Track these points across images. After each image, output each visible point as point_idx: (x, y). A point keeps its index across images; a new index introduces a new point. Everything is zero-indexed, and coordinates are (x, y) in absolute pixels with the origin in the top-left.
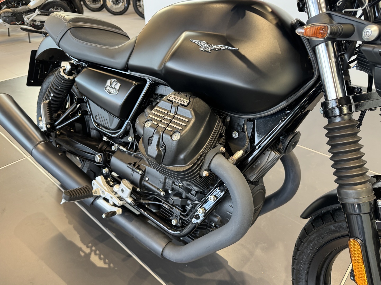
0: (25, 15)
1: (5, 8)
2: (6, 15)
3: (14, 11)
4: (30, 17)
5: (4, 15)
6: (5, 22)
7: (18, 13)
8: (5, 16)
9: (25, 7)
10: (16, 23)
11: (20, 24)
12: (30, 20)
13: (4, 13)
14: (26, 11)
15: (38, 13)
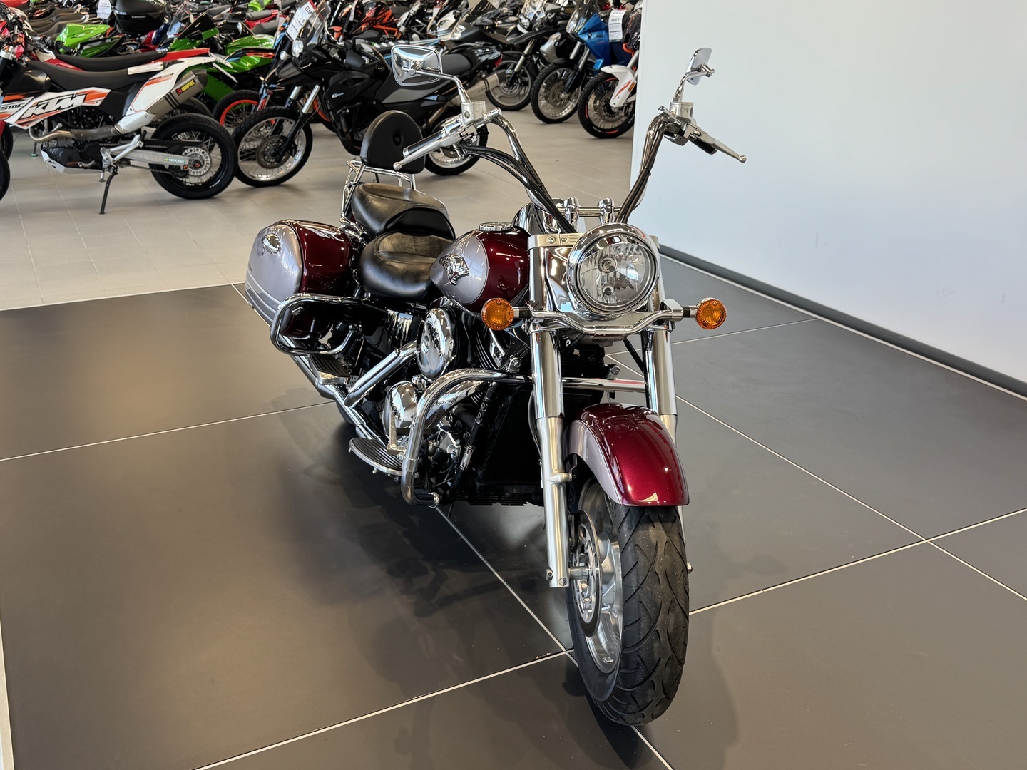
0: (107, 147)
1: (60, 129)
2: (62, 143)
4: (117, 152)
5: (56, 144)
6: (55, 160)
7: (91, 142)
8: (57, 146)
9: (109, 129)
10: (81, 163)
11: (92, 167)
12: (116, 158)
13: (56, 138)
14: (110, 138)
15: (138, 145)
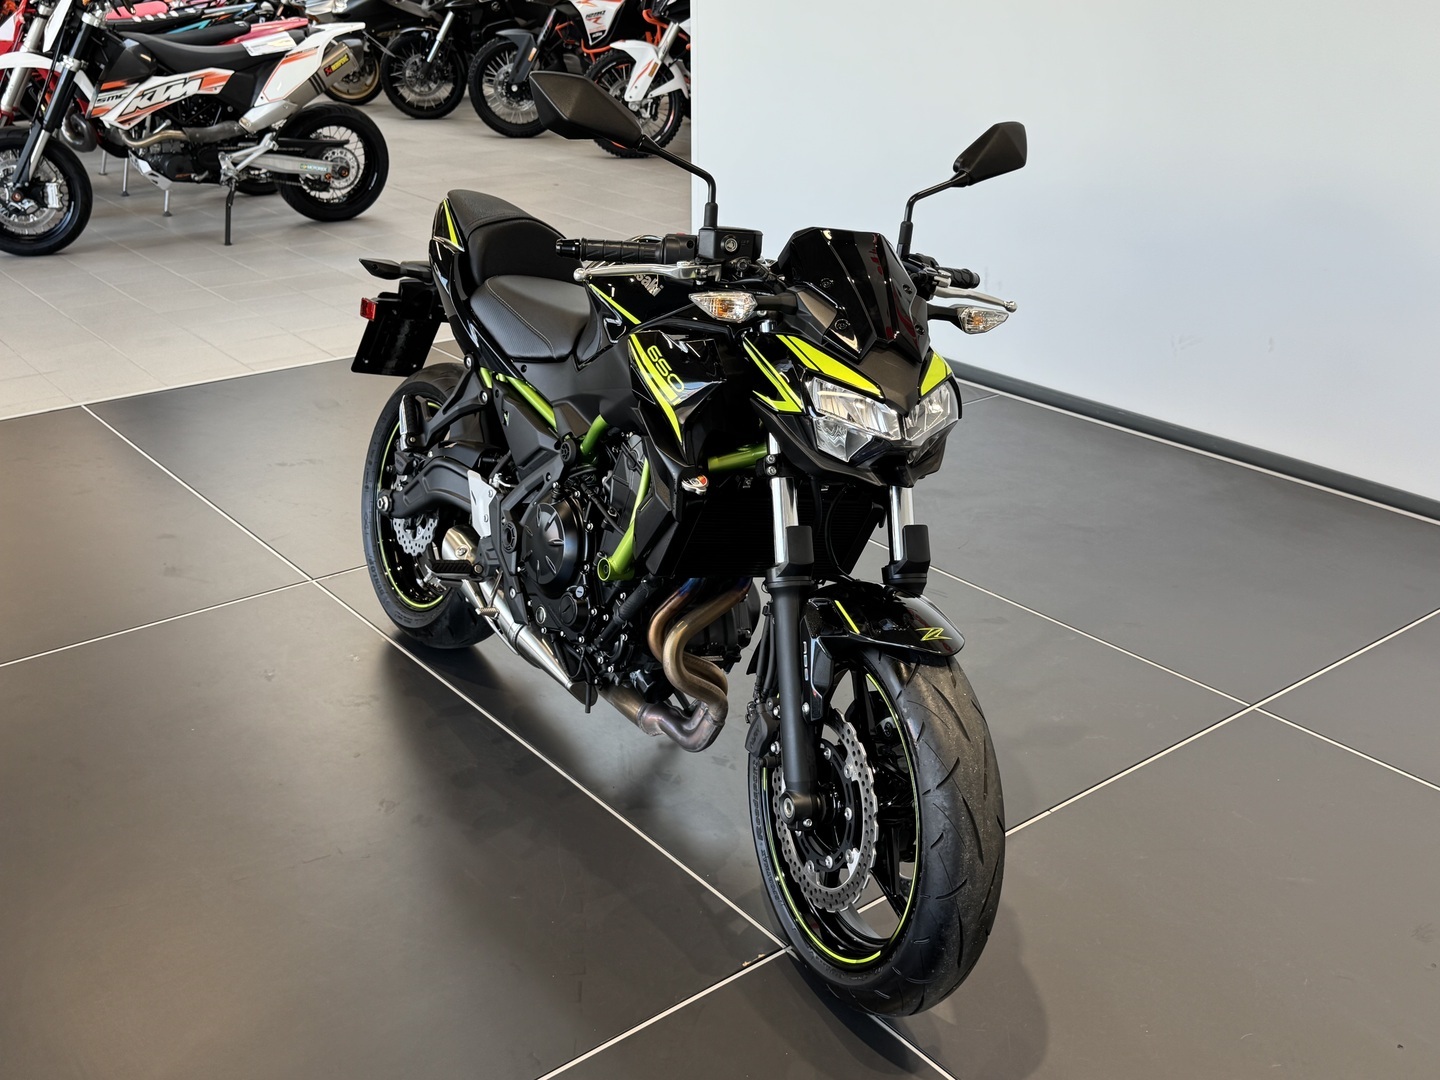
0: (227, 152)
1: (167, 128)
3: (192, 137)
4: (240, 159)
6: (158, 171)
7: (205, 144)
9: (232, 125)
10: (193, 176)
14: (232, 139)
15: (271, 146)
